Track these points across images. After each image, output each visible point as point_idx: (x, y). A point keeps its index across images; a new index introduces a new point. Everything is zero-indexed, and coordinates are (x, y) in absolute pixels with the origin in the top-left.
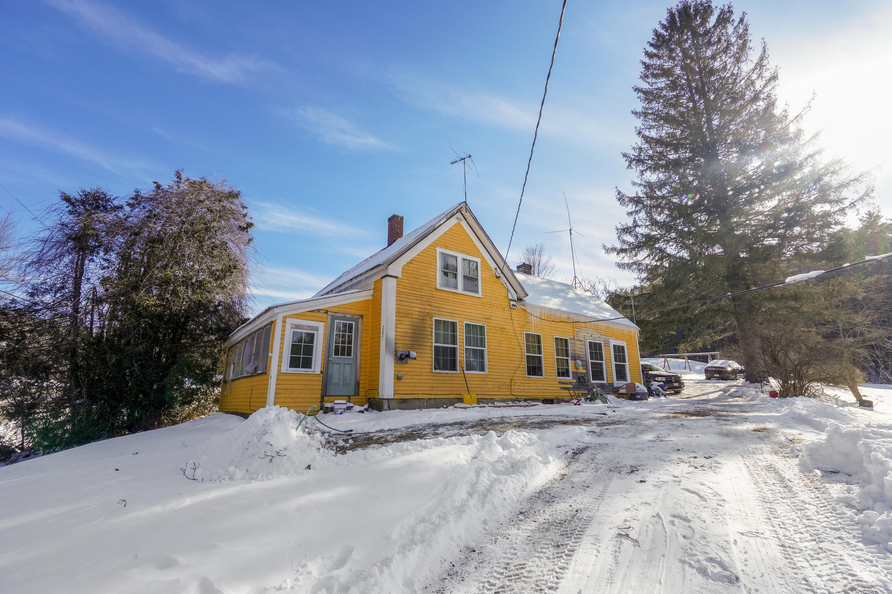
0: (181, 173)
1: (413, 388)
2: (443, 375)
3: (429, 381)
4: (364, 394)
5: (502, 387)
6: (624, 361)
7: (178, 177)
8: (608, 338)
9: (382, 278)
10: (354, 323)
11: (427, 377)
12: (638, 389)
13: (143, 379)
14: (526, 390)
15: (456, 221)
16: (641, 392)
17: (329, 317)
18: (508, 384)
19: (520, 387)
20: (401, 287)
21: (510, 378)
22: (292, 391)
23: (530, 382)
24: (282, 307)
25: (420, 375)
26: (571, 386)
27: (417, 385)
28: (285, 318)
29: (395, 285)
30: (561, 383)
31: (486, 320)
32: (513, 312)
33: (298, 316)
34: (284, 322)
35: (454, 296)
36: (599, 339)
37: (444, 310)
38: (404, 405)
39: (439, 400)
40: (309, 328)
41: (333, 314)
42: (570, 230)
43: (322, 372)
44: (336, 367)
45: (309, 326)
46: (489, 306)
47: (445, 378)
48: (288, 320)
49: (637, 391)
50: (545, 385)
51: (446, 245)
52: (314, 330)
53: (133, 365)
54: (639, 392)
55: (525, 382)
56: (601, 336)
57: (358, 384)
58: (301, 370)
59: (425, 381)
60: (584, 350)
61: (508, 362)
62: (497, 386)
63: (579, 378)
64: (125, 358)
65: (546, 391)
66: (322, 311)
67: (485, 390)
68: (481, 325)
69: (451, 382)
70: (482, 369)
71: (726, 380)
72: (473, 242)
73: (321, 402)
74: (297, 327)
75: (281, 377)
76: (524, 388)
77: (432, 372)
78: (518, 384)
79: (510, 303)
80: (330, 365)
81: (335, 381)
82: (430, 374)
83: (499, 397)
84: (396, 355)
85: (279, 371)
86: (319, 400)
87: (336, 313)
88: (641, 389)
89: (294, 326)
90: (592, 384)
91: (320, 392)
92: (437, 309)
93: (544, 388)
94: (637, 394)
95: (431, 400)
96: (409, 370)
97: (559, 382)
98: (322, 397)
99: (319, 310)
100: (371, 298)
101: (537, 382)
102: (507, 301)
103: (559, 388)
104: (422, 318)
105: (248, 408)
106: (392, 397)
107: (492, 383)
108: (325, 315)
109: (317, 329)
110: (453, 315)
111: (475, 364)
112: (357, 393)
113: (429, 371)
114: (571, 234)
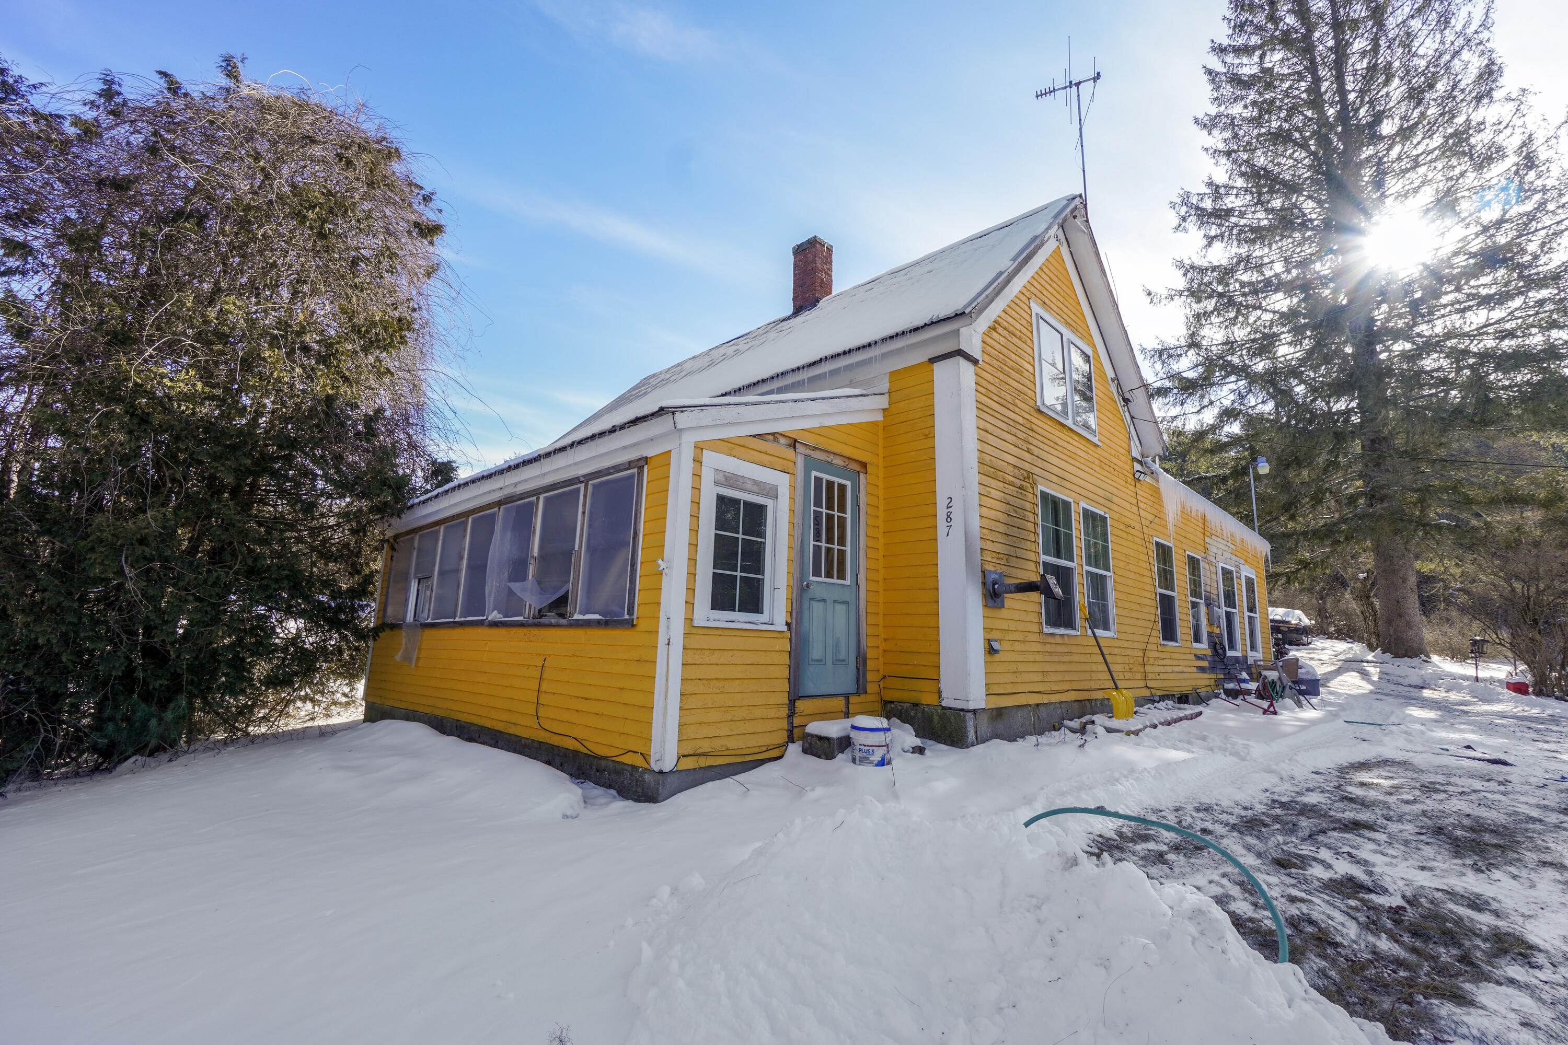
0: (240, 65)
1: (1012, 678)
2: (1058, 640)
3: (1038, 657)
4: (876, 689)
5: (1134, 669)
7: (229, 75)
8: (1238, 560)
9: (933, 360)
10: (848, 484)
11: (1035, 646)
12: (1301, 671)
13: (153, 617)
14: (1162, 676)
15: (1055, 243)
16: (1309, 677)
17: (800, 461)
18: (1140, 660)
19: (1155, 669)
21: (1143, 646)
22: (721, 684)
23: (1165, 655)
24: (697, 412)
25: (1024, 641)
26: (1207, 664)
27: (1021, 668)
28: (699, 448)
29: (972, 384)
31: (1106, 502)
33: (731, 446)
34: (698, 461)
35: (1062, 435)
36: (1230, 562)
37: (1052, 468)
39: (1052, 708)
40: (755, 488)
41: (808, 451)
43: (787, 625)
44: (817, 610)
45: (756, 482)
46: (1109, 469)
47: (1061, 648)
48: (708, 456)
49: (1300, 676)
50: (1181, 663)
52: (767, 495)
53: (121, 572)
54: (1305, 677)
55: (1161, 655)
56: (1232, 557)
57: (862, 660)
58: (738, 619)
59: (1033, 658)
60: (1217, 585)
61: (1137, 607)
62: (1128, 667)
63: (1215, 645)
64: (92, 549)
65: (1181, 676)
66: (782, 440)
68: (1103, 514)
69: (1070, 658)
70: (1107, 624)
71: (1298, 645)
72: (1079, 303)
73: (789, 716)
74: (730, 480)
75: (696, 642)
76: (1159, 669)
77: (1041, 632)
78: (1152, 661)
79: (1133, 467)
80: (806, 604)
81: (816, 652)
82: (1039, 637)
84: (984, 584)
85: (689, 620)
86: (784, 712)
87: (814, 448)
89: (720, 477)
90: (1228, 657)
91: (786, 684)
92: (1039, 462)
93: (1180, 670)
94: (1301, 681)
95: (1042, 708)
96: (1004, 625)
97: (1193, 655)
98: (792, 703)
99: (775, 436)
100: (879, 417)
101: (1173, 656)
103: (1195, 670)
104: (1019, 483)
105: (533, 722)
106: (984, 705)
107: (1121, 660)
108: (790, 453)
109: (773, 492)
110: (1064, 483)
111: (1096, 611)
112: (861, 689)
113: (1035, 628)
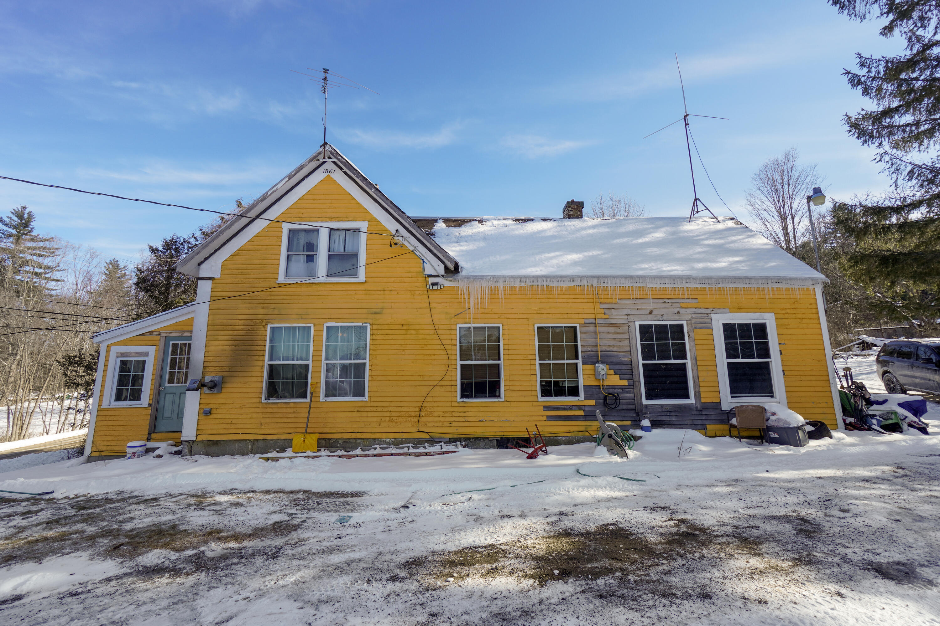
1: (226, 426)
2: (279, 406)
3: (254, 416)
5: (400, 420)
6: (767, 354)
8: (708, 311)
11: (252, 410)
12: (773, 418)
14: (456, 424)
15: (325, 175)
16: (781, 424)
17: (163, 340)
18: (413, 414)
19: (442, 419)
20: (220, 290)
21: (420, 404)
22: (113, 427)
23: (465, 409)
25: (241, 408)
26: (581, 413)
27: (234, 421)
28: (108, 346)
29: (210, 290)
30: (547, 408)
31: (370, 316)
32: (433, 295)
33: (124, 343)
34: (109, 351)
35: (309, 289)
36: (676, 317)
37: (290, 311)
38: (214, 449)
39: (272, 442)
41: (168, 335)
42: (686, 116)
43: (150, 405)
44: (169, 398)
46: (382, 293)
47: (284, 410)
48: (113, 348)
49: (770, 423)
50: (503, 414)
51: (301, 215)
52: (144, 356)
54: (776, 424)
55: (456, 409)
56: (682, 311)
58: (127, 404)
59: (249, 416)
60: (627, 343)
61: (416, 378)
62: (388, 419)
63: (605, 398)
65: (507, 424)
66: (155, 333)
67: (362, 425)
68: (360, 324)
69: (295, 415)
70: (359, 391)
72: (354, 199)
73: (148, 439)
74: (123, 354)
75: (102, 413)
76: (451, 419)
77: (260, 402)
78: (436, 414)
79: (426, 282)
80: (162, 396)
81: (167, 414)
82: (260, 406)
83: (392, 436)
85: (100, 406)
86: (145, 438)
87: (171, 333)
88: (779, 420)
90: (646, 406)
91: (148, 428)
92: (276, 312)
93: (503, 419)
94: (770, 429)
96: (223, 401)
97: (545, 407)
98: (150, 434)
99: (151, 333)
101: (483, 409)
102: (421, 279)
103: (545, 418)
104: (249, 328)
106: (194, 439)
107: (376, 414)
108: (158, 337)
109: (146, 354)
110: (304, 316)
111: (346, 385)
113: (256, 401)
114: (686, 124)
